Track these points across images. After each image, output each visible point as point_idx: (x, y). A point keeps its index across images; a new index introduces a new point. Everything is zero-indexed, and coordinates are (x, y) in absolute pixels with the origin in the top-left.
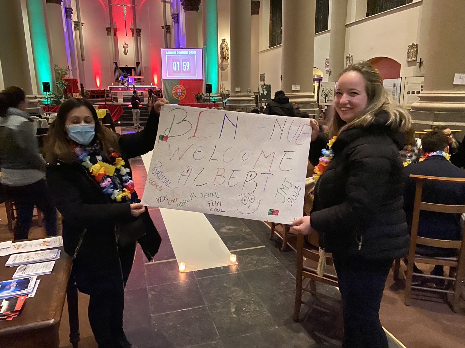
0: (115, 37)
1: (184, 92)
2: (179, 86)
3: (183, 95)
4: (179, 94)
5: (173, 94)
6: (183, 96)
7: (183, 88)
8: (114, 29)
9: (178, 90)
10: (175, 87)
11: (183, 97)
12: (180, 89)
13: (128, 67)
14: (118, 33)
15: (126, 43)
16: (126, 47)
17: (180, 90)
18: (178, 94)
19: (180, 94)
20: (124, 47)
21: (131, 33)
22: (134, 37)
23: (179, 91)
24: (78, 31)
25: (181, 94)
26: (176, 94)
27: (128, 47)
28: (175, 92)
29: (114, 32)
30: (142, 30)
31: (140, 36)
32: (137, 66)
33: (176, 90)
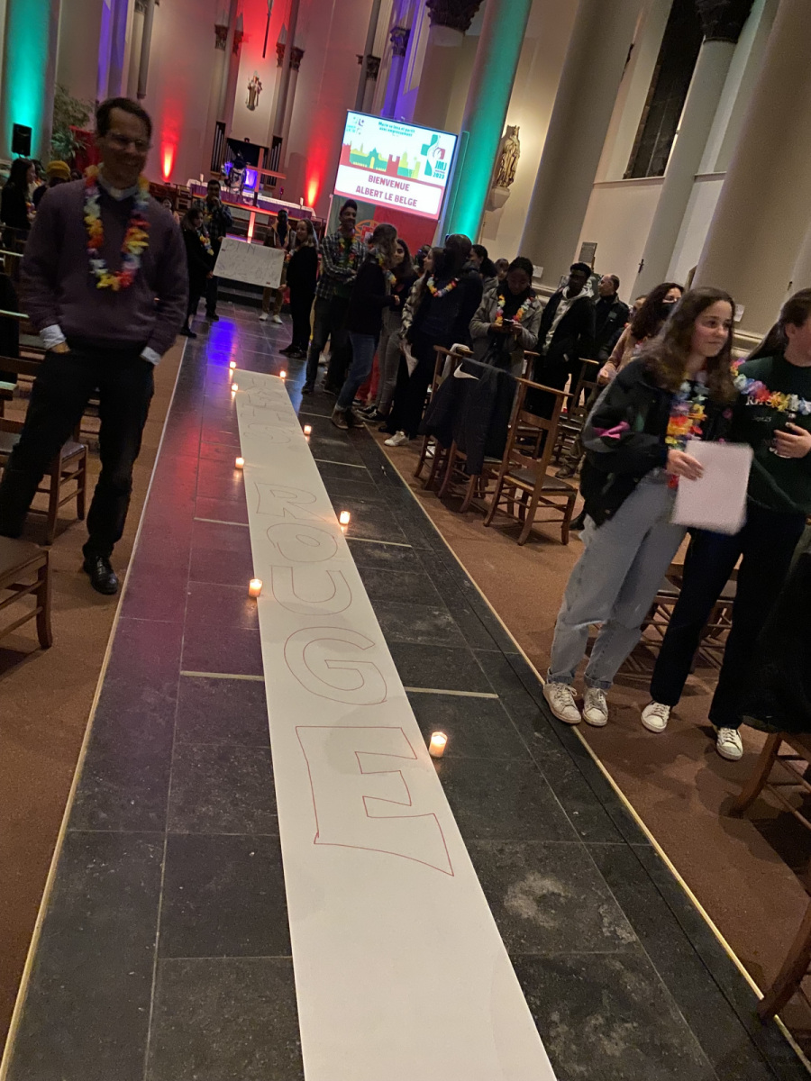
8: (235, 33)
10: (361, 223)
13: (251, 142)
15: (257, 79)
16: (256, 89)
22: (281, 69)
24: (143, 18)
27: (261, 92)
29: (234, 43)
30: (305, 55)
31: (297, 67)
32: (273, 147)
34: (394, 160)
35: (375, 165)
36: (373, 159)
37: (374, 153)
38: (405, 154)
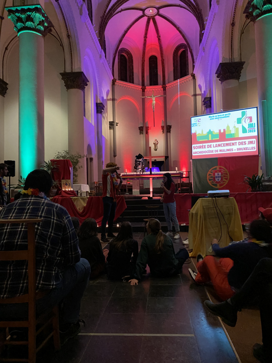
0: (147, 135)
1: (225, 176)
2: (218, 168)
3: (225, 180)
4: (218, 180)
5: (208, 181)
6: (223, 182)
7: (224, 170)
8: (146, 128)
9: (216, 174)
10: (211, 169)
11: (224, 184)
12: (220, 171)
13: (157, 161)
14: (149, 131)
15: (156, 140)
16: (156, 143)
17: (220, 173)
18: (216, 179)
19: (220, 179)
20: (154, 144)
21: (162, 130)
22: (164, 134)
23: (218, 174)
24: (113, 131)
25: (222, 179)
26: (212, 180)
27: (158, 144)
28: (212, 177)
29: (146, 131)
30: (172, 127)
31: (170, 132)
32: (166, 160)
33: (212, 174)
34: (222, 131)
35: (212, 138)
36: (210, 135)
37: (210, 132)
38: (228, 127)
